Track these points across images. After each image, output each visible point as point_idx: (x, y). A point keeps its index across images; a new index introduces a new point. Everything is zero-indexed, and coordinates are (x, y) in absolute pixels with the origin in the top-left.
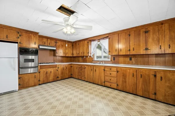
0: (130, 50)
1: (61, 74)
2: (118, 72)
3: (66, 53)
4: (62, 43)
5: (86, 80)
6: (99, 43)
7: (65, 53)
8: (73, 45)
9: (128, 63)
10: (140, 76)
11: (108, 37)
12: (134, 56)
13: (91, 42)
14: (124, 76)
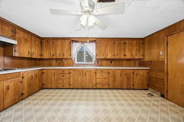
0: (114, 55)
1: (28, 87)
2: (109, 73)
3: (32, 52)
4: (26, 36)
5: (71, 87)
6: (82, 45)
7: (30, 52)
8: (41, 43)
9: (110, 66)
10: (125, 74)
11: (95, 41)
12: (114, 60)
13: (73, 43)
14: (114, 76)
